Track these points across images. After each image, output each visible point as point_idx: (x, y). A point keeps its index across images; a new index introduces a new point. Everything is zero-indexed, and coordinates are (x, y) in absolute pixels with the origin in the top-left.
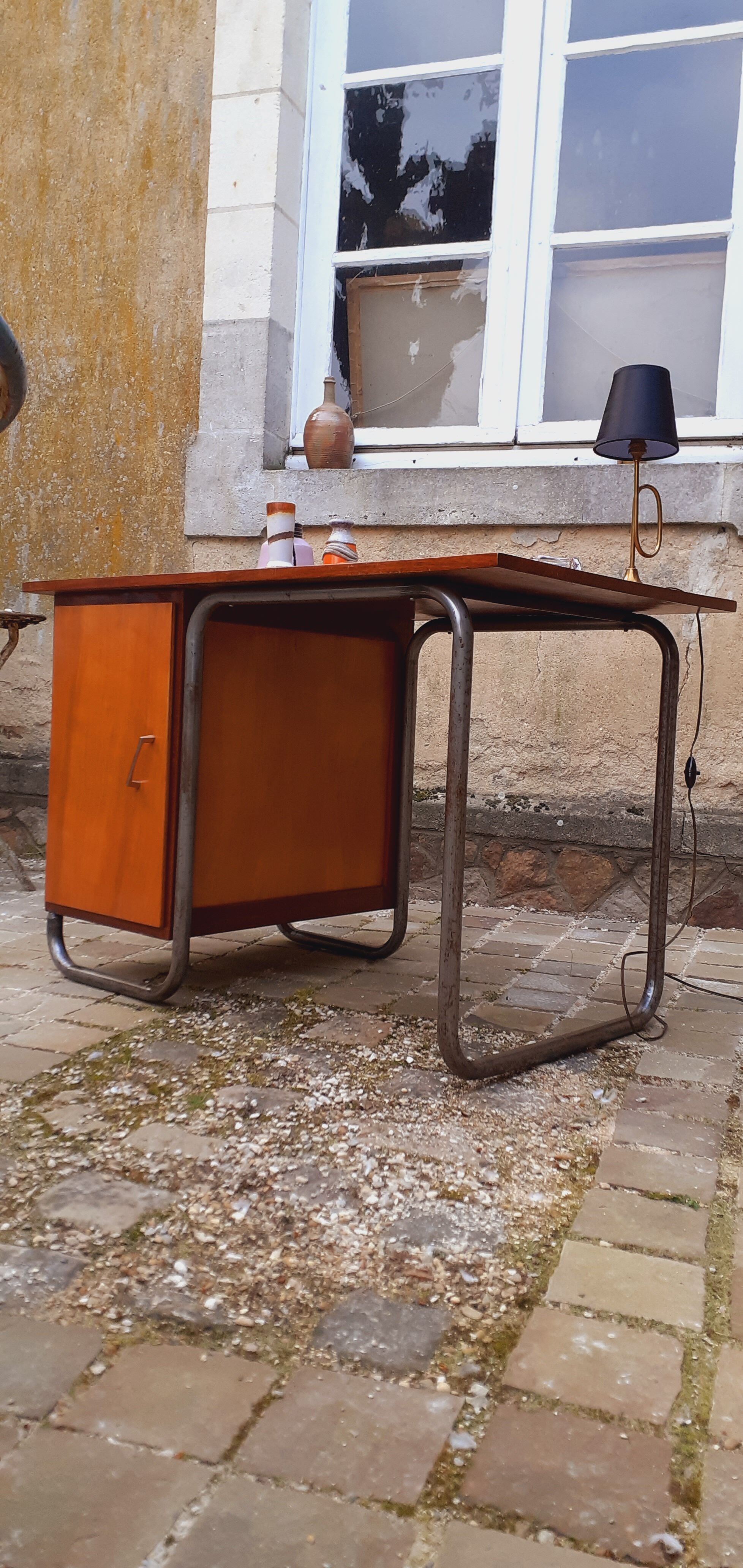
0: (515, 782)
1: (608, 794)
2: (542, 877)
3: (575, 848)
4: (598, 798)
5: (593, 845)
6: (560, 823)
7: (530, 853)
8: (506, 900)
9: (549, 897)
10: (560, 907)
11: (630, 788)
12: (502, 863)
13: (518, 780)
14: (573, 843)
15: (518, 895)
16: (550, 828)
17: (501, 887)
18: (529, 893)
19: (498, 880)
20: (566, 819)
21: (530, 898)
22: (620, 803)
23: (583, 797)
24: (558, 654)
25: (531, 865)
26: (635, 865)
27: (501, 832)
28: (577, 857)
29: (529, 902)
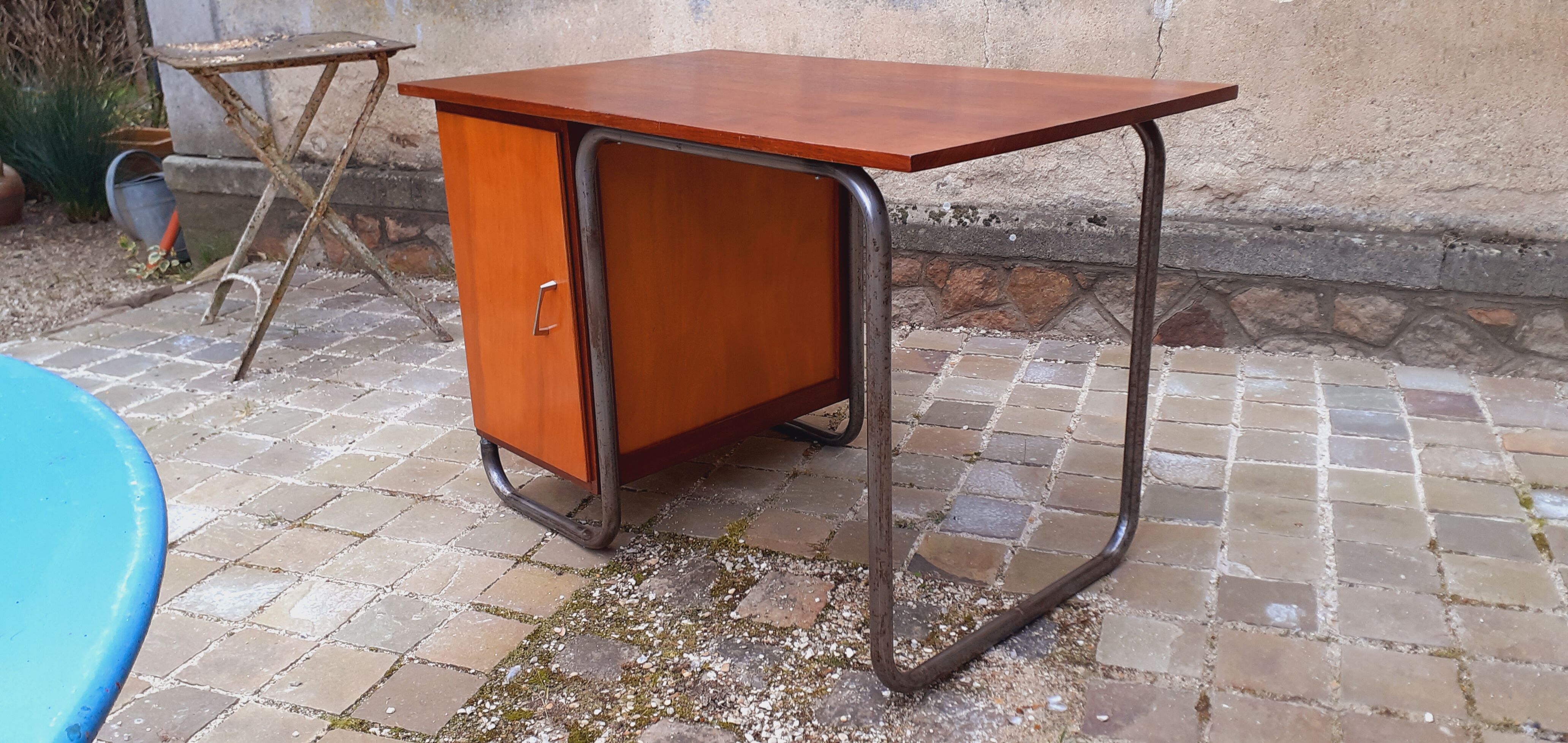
0: (962, 190)
1: (1066, 201)
2: (993, 296)
3: (1029, 264)
4: (1055, 206)
5: (1049, 260)
6: (1013, 237)
7: (980, 271)
8: (954, 320)
9: (1001, 317)
10: (1013, 327)
11: (1092, 194)
12: (948, 282)
13: (964, 187)
14: (1027, 259)
15: (966, 315)
16: (1001, 243)
17: (948, 307)
18: (979, 313)
19: (945, 301)
20: (1019, 232)
21: (979, 318)
22: (1080, 211)
23: (1038, 206)
24: (1009, 39)
25: (981, 283)
26: (1096, 281)
27: (947, 249)
28: (1032, 273)
29: (978, 321)
